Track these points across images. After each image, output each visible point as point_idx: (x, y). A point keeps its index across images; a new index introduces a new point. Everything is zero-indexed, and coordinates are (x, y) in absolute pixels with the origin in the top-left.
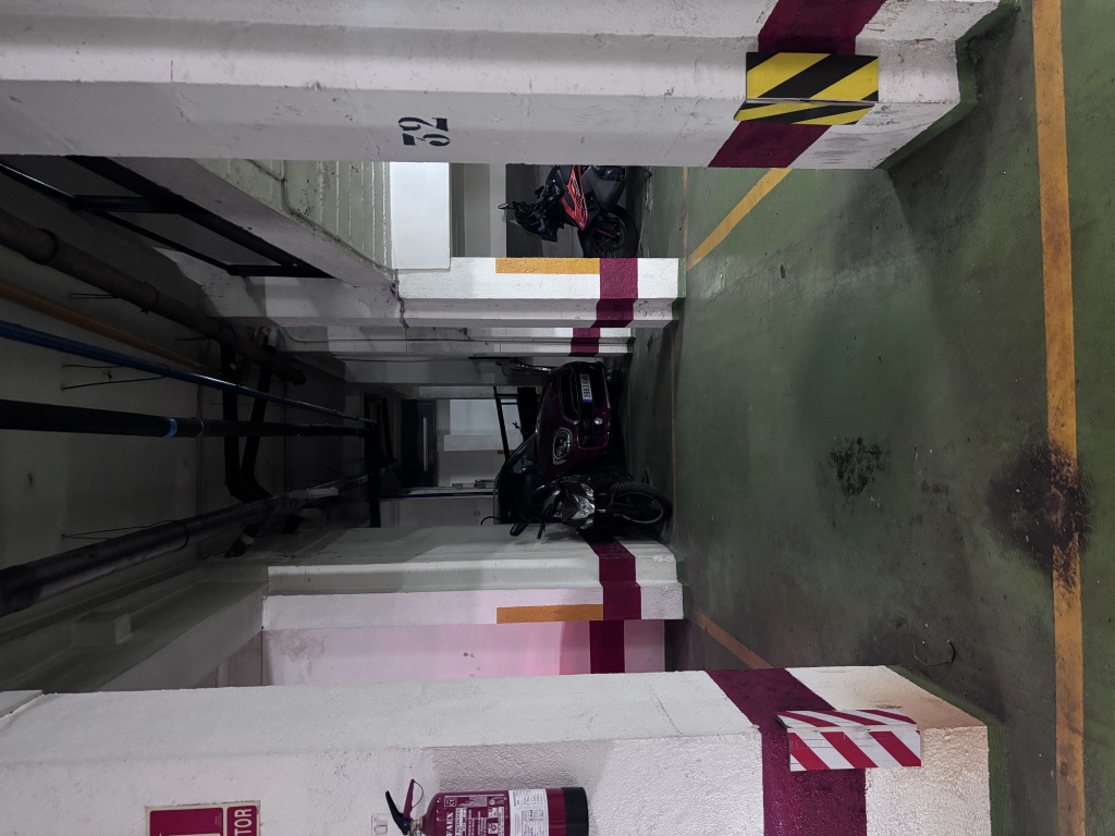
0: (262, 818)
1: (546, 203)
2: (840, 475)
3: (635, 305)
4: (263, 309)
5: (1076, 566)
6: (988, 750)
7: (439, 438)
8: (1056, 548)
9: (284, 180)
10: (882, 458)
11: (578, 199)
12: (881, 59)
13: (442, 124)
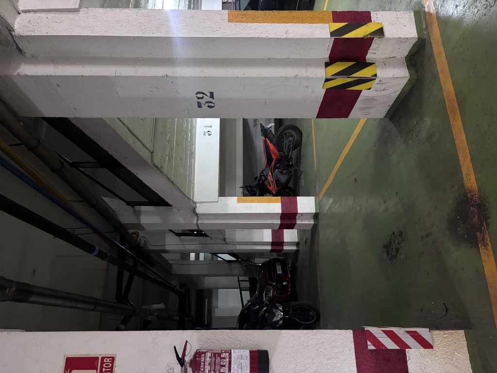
0: (116, 363)
1: (259, 184)
2: (388, 254)
3: (297, 217)
4: (139, 220)
5: (487, 237)
6: (466, 342)
7: (213, 310)
8: (478, 233)
9: (152, 153)
10: (403, 235)
11: (272, 182)
12: (377, 64)
13: (212, 95)
